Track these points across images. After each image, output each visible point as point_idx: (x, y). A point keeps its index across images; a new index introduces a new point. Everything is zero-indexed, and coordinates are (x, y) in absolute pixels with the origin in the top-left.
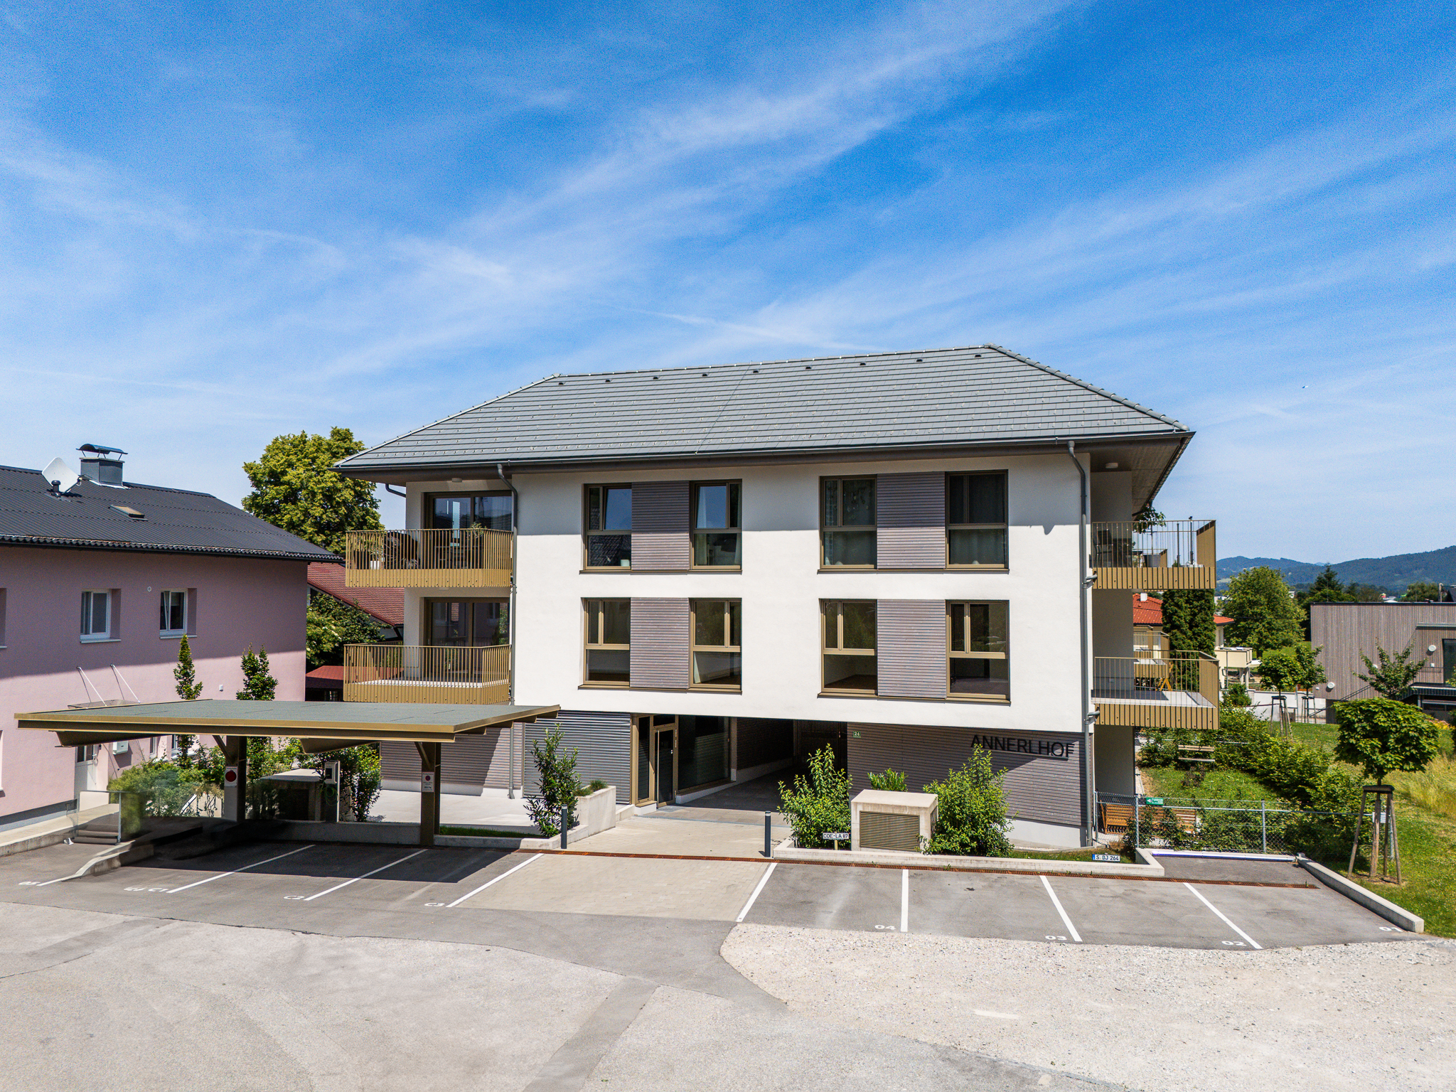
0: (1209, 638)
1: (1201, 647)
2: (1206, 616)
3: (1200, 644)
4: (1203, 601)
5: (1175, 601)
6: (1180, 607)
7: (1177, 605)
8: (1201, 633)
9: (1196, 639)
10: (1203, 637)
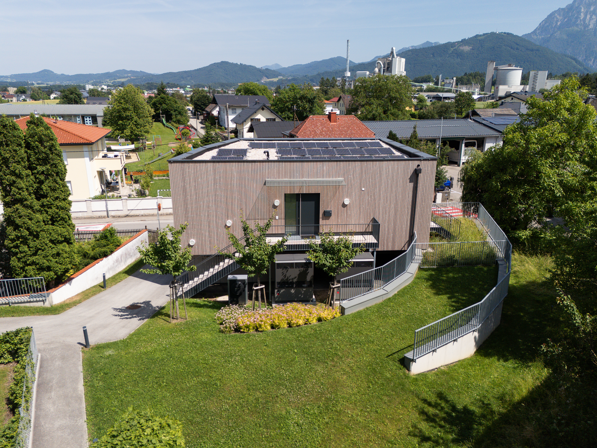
0: (62, 209)
1: (53, 221)
2: (55, 184)
3: (52, 217)
4: (48, 166)
5: (12, 169)
6: (19, 176)
7: (13, 173)
8: (52, 204)
9: (47, 212)
10: (54, 208)
